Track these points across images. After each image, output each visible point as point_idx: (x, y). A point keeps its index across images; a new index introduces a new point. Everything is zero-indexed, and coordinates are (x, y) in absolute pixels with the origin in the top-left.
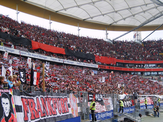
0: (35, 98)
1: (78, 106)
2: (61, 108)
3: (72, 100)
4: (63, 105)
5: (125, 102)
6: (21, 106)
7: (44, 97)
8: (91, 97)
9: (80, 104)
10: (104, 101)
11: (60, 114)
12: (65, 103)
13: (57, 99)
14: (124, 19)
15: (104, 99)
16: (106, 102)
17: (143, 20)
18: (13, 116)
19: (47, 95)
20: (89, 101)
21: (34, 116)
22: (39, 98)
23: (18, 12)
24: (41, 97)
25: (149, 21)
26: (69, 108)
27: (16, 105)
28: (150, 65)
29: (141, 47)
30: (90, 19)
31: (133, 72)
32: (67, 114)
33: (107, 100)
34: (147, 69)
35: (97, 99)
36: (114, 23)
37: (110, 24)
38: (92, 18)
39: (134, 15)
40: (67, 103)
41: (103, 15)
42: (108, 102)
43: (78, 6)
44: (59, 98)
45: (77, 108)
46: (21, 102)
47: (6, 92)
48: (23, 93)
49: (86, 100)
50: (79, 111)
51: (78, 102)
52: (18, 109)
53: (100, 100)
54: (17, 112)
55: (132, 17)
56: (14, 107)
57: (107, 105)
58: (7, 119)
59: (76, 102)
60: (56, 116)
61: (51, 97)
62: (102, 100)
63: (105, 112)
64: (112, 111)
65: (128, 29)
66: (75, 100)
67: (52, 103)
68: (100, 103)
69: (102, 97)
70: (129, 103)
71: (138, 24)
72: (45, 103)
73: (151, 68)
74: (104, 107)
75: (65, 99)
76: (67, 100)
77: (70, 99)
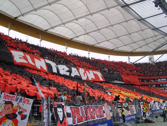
0: (80, 108)
1: (111, 112)
2: (98, 114)
4: (100, 112)
6: (70, 113)
7: (86, 107)
8: (119, 105)
10: (129, 107)
11: (98, 118)
13: (95, 107)
14: (141, 47)
15: (129, 106)
17: (155, 47)
18: (65, 120)
19: (88, 105)
20: (118, 108)
21: (80, 120)
22: (83, 107)
23: (67, 47)
24: (84, 107)
25: (159, 48)
27: (67, 113)
28: (162, 80)
29: (154, 66)
30: (117, 49)
31: (149, 85)
32: (103, 118)
33: (132, 106)
34: (160, 83)
36: (133, 51)
37: (131, 52)
38: (118, 48)
39: (147, 44)
41: (126, 45)
42: (132, 108)
43: (108, 41)
44: (97, 106)
46: (71, 110)
47: (60, 104)
48: (72, 104)
49: (116, 107)
50: (111, 115)
51: (110, 109)
52: (69, 115)
53: (126, 107)
54: (68, 117)
55: (146, 45)
56: (65, 114)
57: (132, 110)
58: (61, 122)
60: (95, 120)
61: (91, 106)
62: (128, 107)
63: (130, 115)
64: (135, 114)
65: (144, 54)
66: (108, 107)
67: (91, 111)
68: (126, 109)
69: (127, 105)
71: (151, 50)
72: (87, 111)
73: (162, 82)
74: (130, 111)
75: (101, 107)
76: (102, 108)
77: (105, 107)
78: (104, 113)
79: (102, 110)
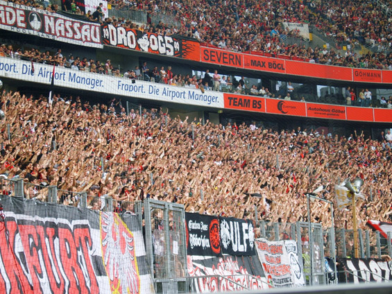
1: (144, 272)
2: (61, 273)
3: (111, 240)
4: (71, 262)
5: (362, 265)
8: (198, 233)
9: (149, 264)
10: (262, 255)
12: (80, 253)
13: (41, 229)
15: (263, 246)
16: (272, 262)
26: (99, 278)
33: (277, 250)
35: (225, 246)
40: (90, 253)
42: (279, 260)
44: (53, 225)
45: (138, 281)
49: (175, 243)
51: (140, 251)
53: (242, 248)
57: (278, 275)
59: (132, 252)
61: (18, 217)
62: (251, 252)
66: (128, 240)
67: (19, 248)
68: (242, 265)
69: (250, 236)
70: (383, 272)
75: (79, 231)
76: (87, 239)
77: (104, 235)
78: (101, 272)
79: (85, 254)
